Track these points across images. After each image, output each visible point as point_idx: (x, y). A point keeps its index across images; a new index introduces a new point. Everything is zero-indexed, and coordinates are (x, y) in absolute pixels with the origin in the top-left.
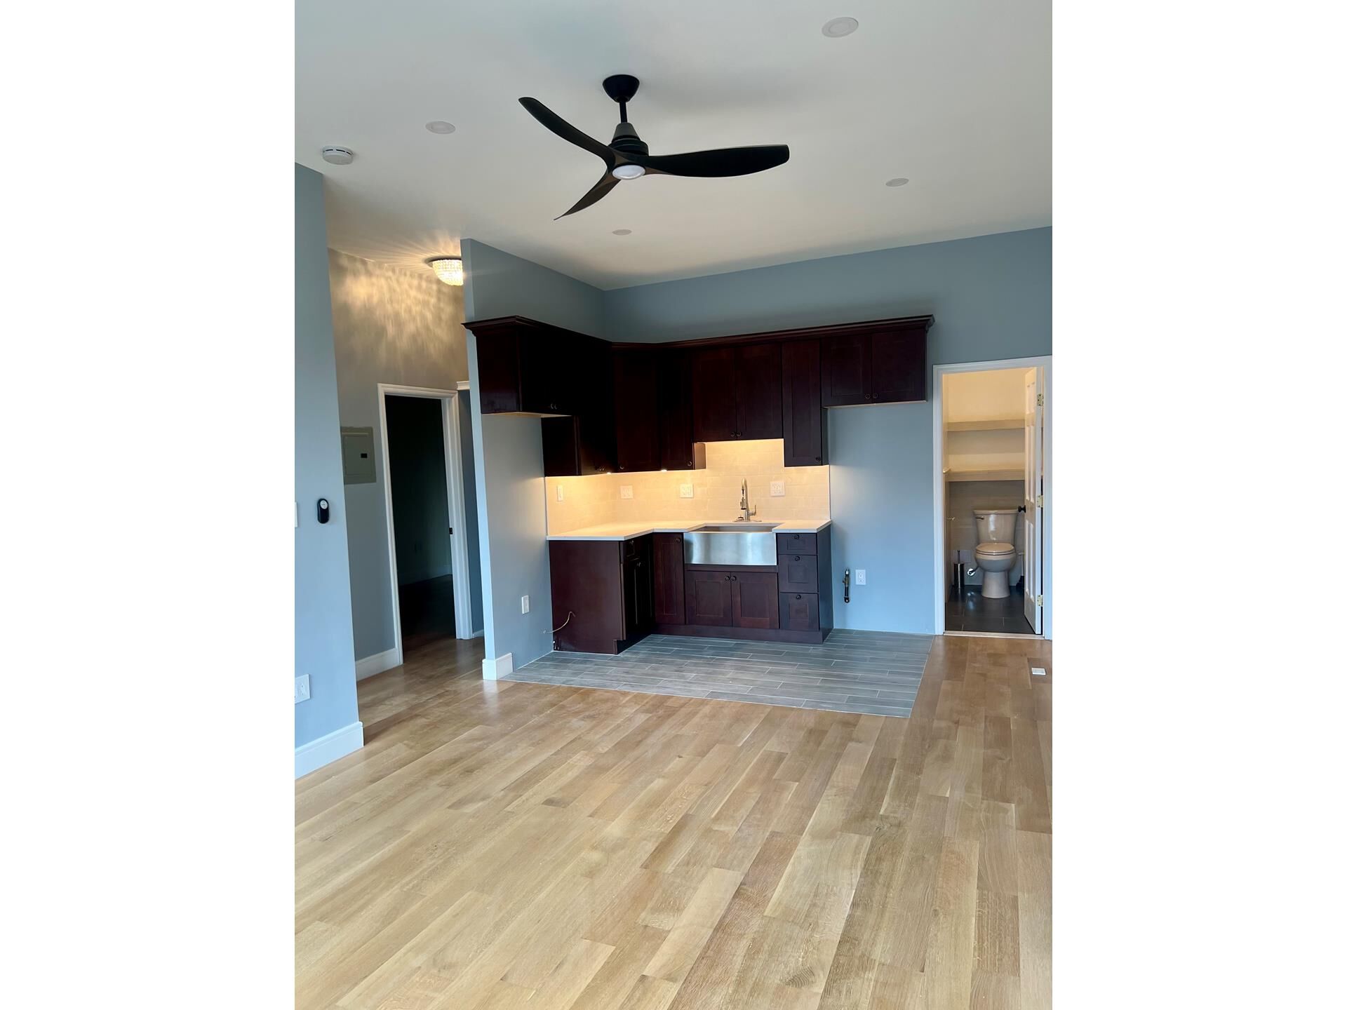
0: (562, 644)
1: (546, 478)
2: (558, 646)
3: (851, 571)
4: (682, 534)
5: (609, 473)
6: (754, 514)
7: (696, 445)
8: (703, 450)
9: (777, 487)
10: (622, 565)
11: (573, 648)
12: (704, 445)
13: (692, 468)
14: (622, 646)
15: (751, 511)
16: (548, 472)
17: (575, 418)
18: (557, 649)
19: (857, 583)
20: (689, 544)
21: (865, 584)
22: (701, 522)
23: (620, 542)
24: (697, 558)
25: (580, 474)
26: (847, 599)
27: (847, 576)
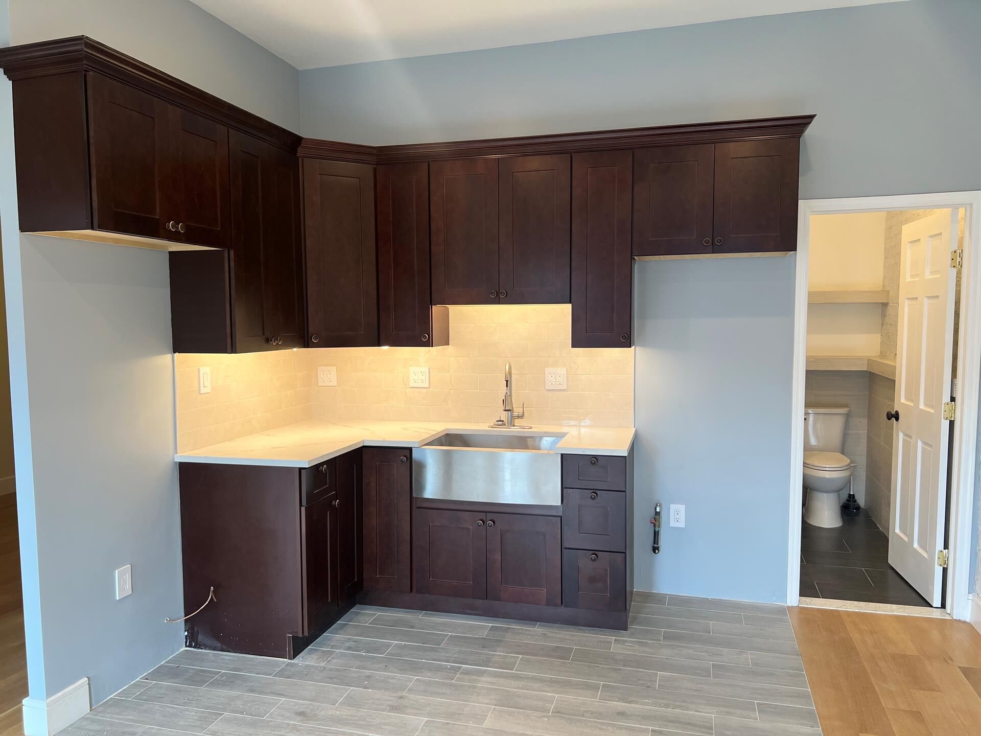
0: (201, 638)
1: (177, 354)
2: (193, 640)
3: (663, 506)
4: (410, 449)
5: (295, 349)
6: (521, 417)
7: (436, 309)
8: (446, 317)
9: (556, 376)
10: (303, 509)
11: (219, 645)
12: (448, 308)
13: (428, 344)
14: (299, 646)
15: (517, 411)
16: (179, 347)
17: (226, 254)
18: (190, 646)
19: (673, 524)
20: (421, 466)
21: (683, 526)
22: (439, 428)
23: (300, 469)
24: (432, 489)
25: (233, 351)
26: (655, 549)
27: (658, 514)
